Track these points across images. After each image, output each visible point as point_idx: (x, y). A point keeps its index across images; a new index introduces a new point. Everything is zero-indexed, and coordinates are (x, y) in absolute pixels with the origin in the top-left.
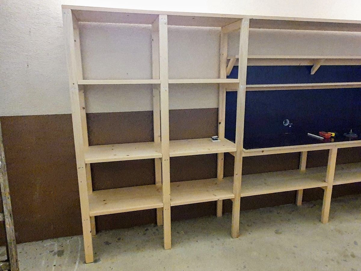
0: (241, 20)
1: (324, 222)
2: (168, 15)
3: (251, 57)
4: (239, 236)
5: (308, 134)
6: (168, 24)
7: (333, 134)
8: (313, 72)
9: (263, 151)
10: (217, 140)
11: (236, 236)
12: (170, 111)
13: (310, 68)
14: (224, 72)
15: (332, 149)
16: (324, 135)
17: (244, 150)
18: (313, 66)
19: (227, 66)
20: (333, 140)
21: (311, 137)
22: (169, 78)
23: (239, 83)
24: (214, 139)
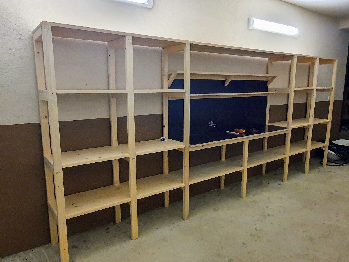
0: (185, 44)
1: (243, 197)
2: (133, 37)
3: (193, 73)
4: (189, 218)
5: (227, 131)
6: (133, 44)
7: (244, 131)
8: (226, 85)
9: (203, 146)
10: (164, 140)
11: (187, 218)
12: (135, 116)
13: (223, 82)
14: (166, 84)
15: (245, 141)
16: (239, 132)
17: (191, 145)
18: (226, 80)
19: (168, 79)
20: (244, 134)
21: (229, 134)
22: (135, 89)
23: (185, 92)
24: (162, 139)
